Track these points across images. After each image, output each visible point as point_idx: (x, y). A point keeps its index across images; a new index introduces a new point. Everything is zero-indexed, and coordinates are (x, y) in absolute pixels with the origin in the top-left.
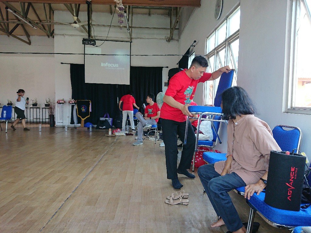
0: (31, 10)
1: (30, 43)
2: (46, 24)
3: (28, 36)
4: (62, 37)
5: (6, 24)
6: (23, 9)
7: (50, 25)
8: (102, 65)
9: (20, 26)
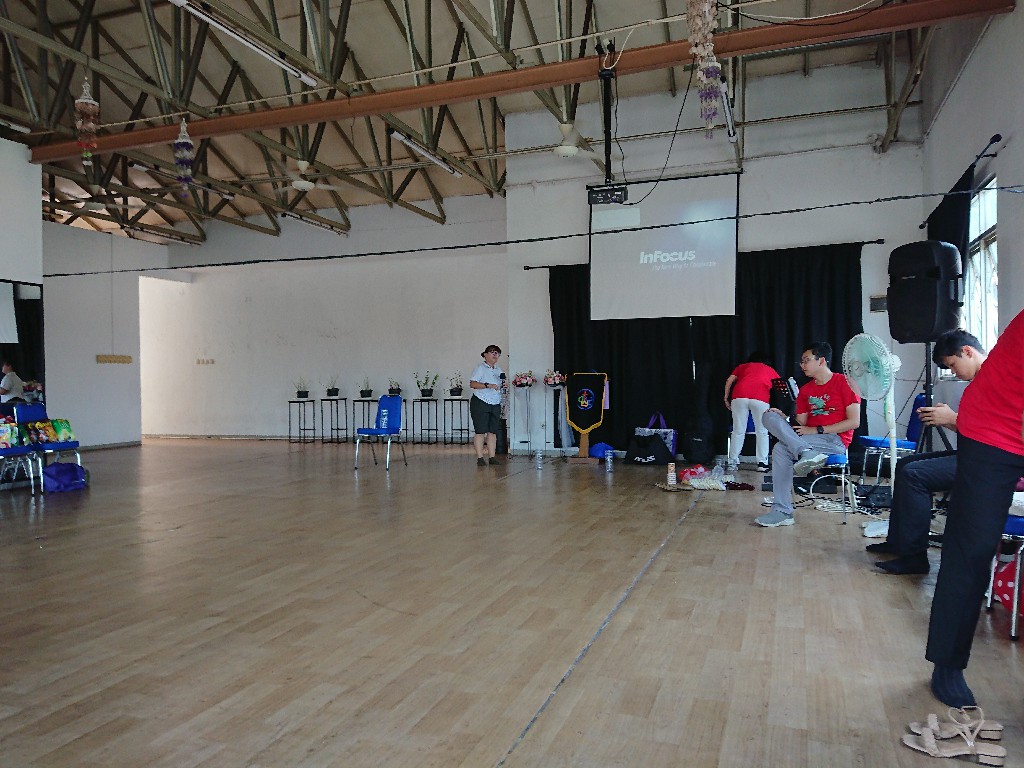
0: (446, 125)
1: (442, 220)
2: (484, 158)
3: (438, 199)
4: (529, 189)
5: (385, 173)
6: (428, 124)
7: (496, 160)
8: (643, 258)
9: (418, 176)
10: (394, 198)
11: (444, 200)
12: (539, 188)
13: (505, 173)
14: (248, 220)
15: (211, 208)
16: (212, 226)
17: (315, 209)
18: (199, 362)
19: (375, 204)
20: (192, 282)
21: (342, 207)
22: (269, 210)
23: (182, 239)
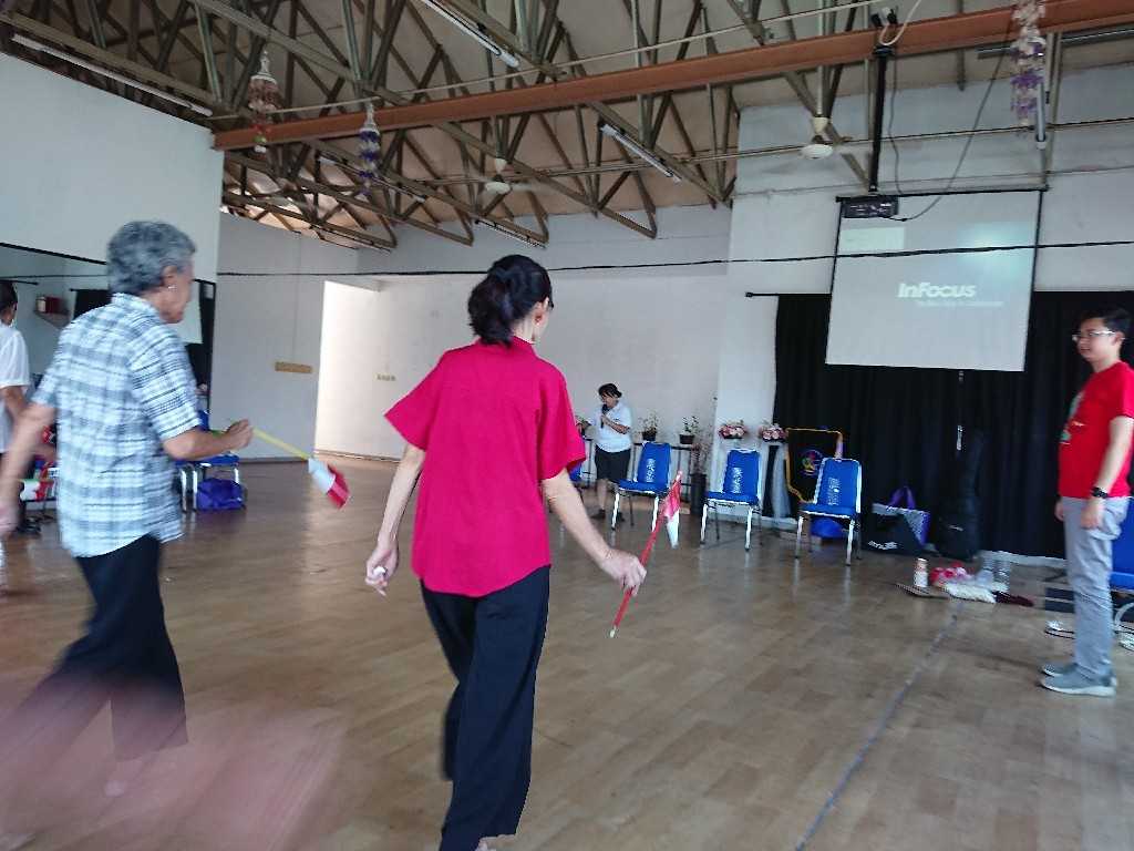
1: (652, 234)
3: (651, 208)
4: (762, 200)
6: (646, 118)
7: (725, 162)
8: (904, 291)
9: (630, 180)
10: (599, 206)
11: (658, 211)
12: (776, 198)
13: (734, 179)
14: (441, 226)
15: (403, 210)
16: (404, 231)
17: (511, 216)
18: (379, 378)
19: (579, 212)
20: (379, 291)
21: (542, 214)
22: (463, 216)
23: (372, 244)
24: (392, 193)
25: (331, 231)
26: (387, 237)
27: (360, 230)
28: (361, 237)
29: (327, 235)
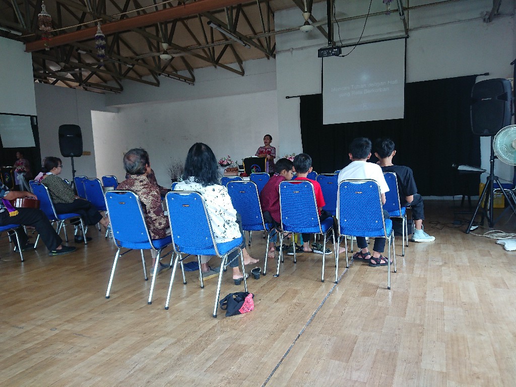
0: (241, 17)
1: (242, 73)
3: (240, 62)
4: (289, 53)
5: (211, 48)
6: (230, 19)
7: (269, 37)
9: (229, 49)
10: (216, 62)
12: (294, 52)
13: (275, 44)
14: (144, 79)
17: (176, 71)
19: (207, 66)
20: (118, 112)
22: (154, 74)
23: (111, 90)
24: (117, 64)
25: (90, 86)
26: (117, 86)
27: (104, 84)
28: (105, 88)
29: (88, 88)
